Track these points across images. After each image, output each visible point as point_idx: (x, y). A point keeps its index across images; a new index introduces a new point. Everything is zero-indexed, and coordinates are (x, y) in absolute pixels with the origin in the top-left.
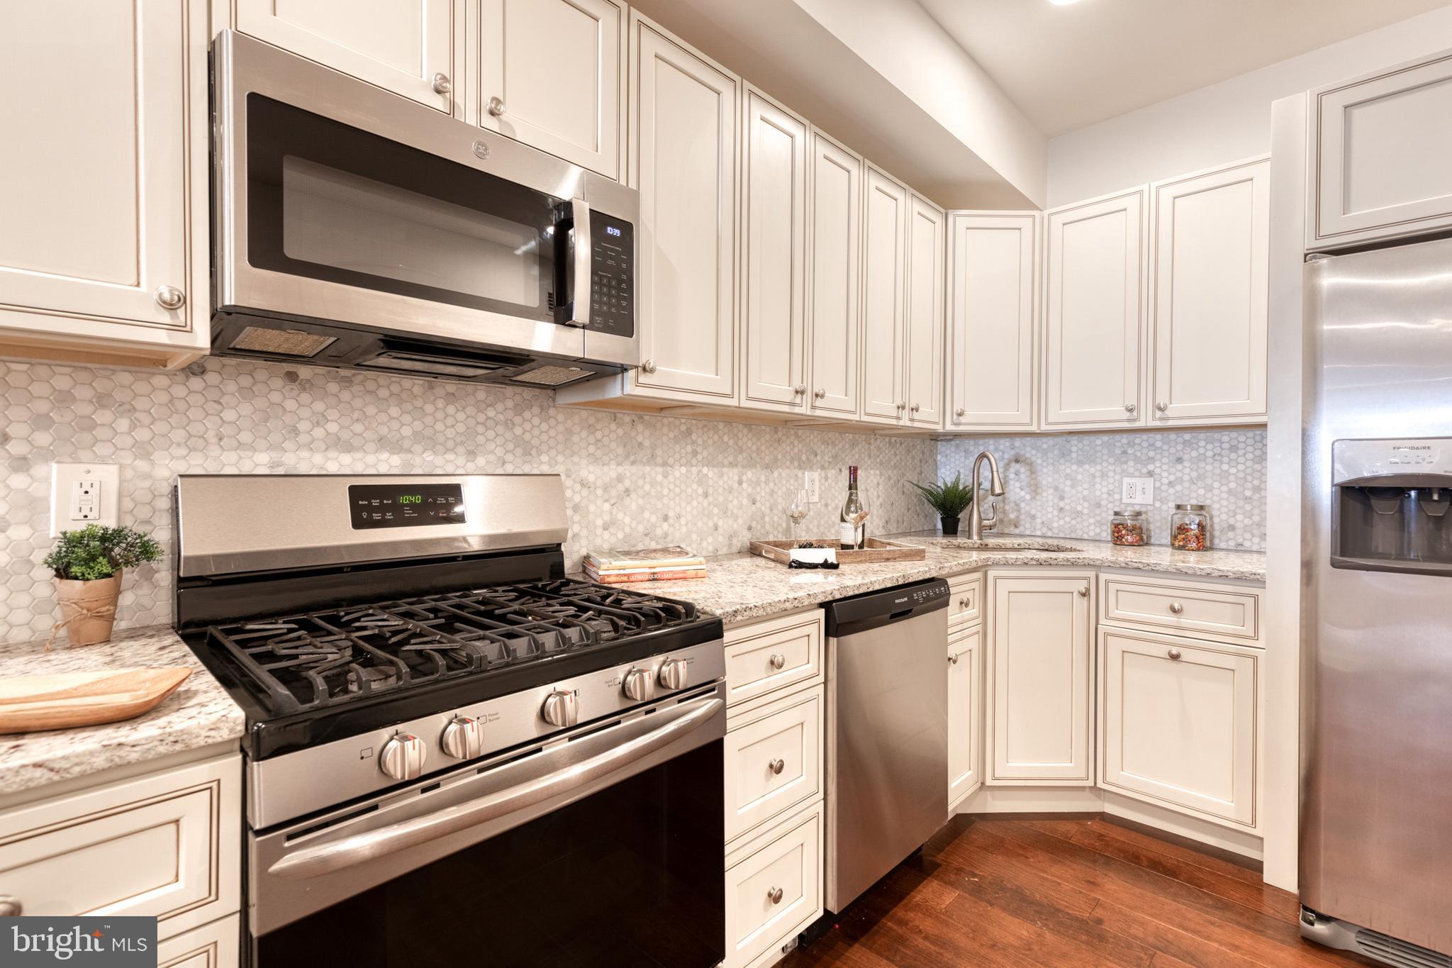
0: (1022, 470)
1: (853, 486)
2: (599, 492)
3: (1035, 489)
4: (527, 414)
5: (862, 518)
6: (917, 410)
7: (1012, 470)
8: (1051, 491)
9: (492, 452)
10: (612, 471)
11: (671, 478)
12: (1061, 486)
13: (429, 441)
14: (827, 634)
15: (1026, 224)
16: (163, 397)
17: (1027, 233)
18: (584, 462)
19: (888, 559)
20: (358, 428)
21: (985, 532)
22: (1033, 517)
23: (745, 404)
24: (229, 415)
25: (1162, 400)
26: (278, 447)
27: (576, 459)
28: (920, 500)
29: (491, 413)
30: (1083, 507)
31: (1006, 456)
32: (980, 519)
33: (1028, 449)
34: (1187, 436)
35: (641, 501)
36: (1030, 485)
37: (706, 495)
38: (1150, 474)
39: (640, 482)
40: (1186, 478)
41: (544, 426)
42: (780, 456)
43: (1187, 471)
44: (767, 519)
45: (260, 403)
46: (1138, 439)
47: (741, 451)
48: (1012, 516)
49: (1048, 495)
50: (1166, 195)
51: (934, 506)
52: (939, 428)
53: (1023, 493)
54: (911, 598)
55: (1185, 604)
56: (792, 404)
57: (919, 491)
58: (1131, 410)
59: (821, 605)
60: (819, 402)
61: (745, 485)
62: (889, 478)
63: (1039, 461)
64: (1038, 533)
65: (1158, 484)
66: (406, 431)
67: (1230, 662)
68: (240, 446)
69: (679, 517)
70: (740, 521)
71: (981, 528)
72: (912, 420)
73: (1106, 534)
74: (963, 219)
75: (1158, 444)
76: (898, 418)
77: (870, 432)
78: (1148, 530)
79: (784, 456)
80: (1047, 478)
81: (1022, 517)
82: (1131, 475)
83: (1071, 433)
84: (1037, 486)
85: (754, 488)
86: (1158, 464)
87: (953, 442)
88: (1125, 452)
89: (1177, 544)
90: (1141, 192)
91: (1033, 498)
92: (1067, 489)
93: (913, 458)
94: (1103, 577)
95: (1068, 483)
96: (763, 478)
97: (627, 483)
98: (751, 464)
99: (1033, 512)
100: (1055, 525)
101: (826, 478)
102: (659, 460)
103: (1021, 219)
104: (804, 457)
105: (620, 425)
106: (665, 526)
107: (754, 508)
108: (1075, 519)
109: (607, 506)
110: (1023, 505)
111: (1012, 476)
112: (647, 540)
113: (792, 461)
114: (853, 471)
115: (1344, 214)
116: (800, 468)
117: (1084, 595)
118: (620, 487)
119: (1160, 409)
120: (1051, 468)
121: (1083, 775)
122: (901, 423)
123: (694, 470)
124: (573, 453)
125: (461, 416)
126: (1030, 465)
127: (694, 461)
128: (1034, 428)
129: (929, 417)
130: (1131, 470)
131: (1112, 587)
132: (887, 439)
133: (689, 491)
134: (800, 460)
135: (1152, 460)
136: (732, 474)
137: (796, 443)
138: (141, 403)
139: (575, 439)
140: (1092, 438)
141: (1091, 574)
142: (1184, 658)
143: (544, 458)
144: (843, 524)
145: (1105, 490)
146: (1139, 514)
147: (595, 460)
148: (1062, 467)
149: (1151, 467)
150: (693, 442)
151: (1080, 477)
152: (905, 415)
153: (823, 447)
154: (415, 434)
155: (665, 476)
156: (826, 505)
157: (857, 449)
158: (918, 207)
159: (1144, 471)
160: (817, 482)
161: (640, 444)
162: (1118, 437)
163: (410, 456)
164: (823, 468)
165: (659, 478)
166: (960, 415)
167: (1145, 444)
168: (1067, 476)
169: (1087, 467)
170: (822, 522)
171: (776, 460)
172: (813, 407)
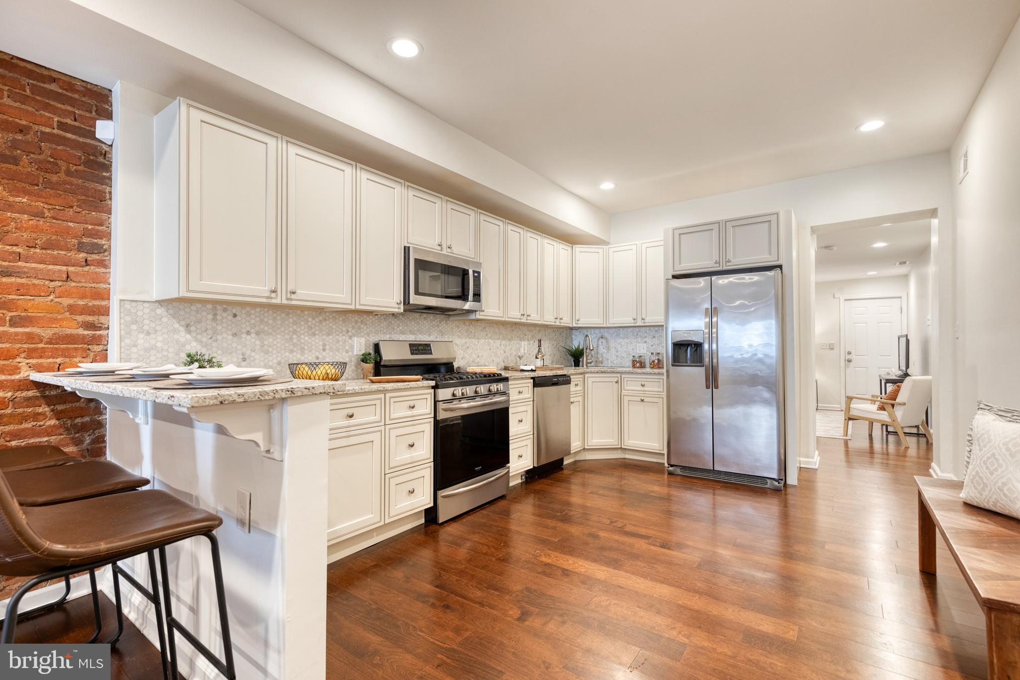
0: (604, 341)
1: (540, 346)
2: (460, 347)
3: (608, 348)
4: (442, 323)
5: (543, 356)
6: (562, 319)
7: (600, 341)
8: (614, 349)
9: (434, 334)
10: (464, 341)
11: (480, 343)
12: (617, 347)
13: (420, 331)
14: (534, 387)
15: (601, 251)
16: (371, 321)
17: (601, 254)
18: (456, 337)
19: (551, 370)
20: (406, 328)
21: (589, 365)
22: (608, 359)
23: (507, 319)
24: (382, 325)
25: (644, 317)
26: (390, 333)
27: (454, 337)
28: (566, 354)
29: (434, 323)
30: (624, 355)
31: (598, 336)
32: (587, 360)
33: (606, 333)
34: (656, 329)
35: (471, 351)
36: (606, 347)
37: (490, 349)
38: (645, 342)
39: (471, 344)
40: (656, 343)
41: (446, 327)
42: (513, 336)
43: (656, 341)
44: (509, 358)
45: (388, 322)
46: (642, 329)
47: (501, 334)
48: (600, 359)
49: (613, 351)
50: (644, 246)
51: (571, 355)
52: (571, 325)
53: (604, 350)
54: (558, 379)
55: (645, 383)
56: (520, 319)
57: (565, 350)
58: (635, 320)
59: (532, 378)
60: (529, 318)
61: (502, 346)
62: (553, 345)
63: (610, 338)
64: (610, 366)
65: (648, 346)
66: (415, 329)
67: (656, 400)
68: (384, 333)
69: (482, 356)
70: (501, 359)
71: (587, 363)
72: (560, 323)
73: (630, 364)
74: (578, 248)
75: (648, 331)
76: (555, 322)
77: (546, 327)
78: (644, 363)
79: (515, 336)
80: (612, 344)
81: (604, 359)
82: (640, 343)
83: (620, 327)
84: (609, 347)
85: (505, 347)
86: (648, 338)
87: (579, 331)
88: (637, 334)
89: (651, 366)
90: (636, 244)
91: (608, 352)
92: (619, 348)
93: (563, 337)
94: (623, 376)
95: (620, 346)
96: (508, 344)
97: (468, 345)
98: (504, 339)
99: (608, 357)
100: (615, 362)
101: (529, 344)
102: (476, 337)
103: (600, 249)
104: (522, 336)
105: (466, 326)
106: (478, 359)
107: (505, 354)
108: (621, 359)
109: (462, 352)
110: (604, 355)
111: (600, 344)
112: (473, 364)
113: (518, 337)
114: (540, 341)
115: (680, 265)
116: (520, 340)
117: (616, 382)
118: (466, 346)
119: (643, 319)
120: (614, 340)
121: (617, 444)
122: (556, 324)
123: (487, 340)
124: (453, 335)
125: (427, 324)
126: (606, 339)
127: (486, 337)
128: (604, 325)
129: (567, 322)
130: (639, 341)
131: (626, 379)
132: (552, 329)
133: (485, 348)
134: (520, 337)
135: (646, 337)
136: (498, 342)
137: (519, 331)
138: (368, 323)
139: (454, 330)
140: (627, 329)
141: (619, 375)
142: (645, 400)
143: (446, 336)
144: (537, 360)
145: (631, 348)
146: (640, 356)
147: (459, 337)
148: (617, 340)
149: (646, 340)
150: (486, 331)
151: (623, 344)
152: (558, 321)
153: (528, 332)
154: (418, 329)
155: (478, 342)
156: (530, 354)
157: (540, 333)
158: (561, 246)
159: (644, 341)
160: (526, 346)
161: (471, 332)
162: (635, 329)
163: (416, 336)
164: (528, 340)
165: (477, 343)
166: (578, 321)
167: (644, 331)
168: (619, 344)
169: (625, 340)
170: (528, 361)
171: (512, 337)
172: (527, 320)
